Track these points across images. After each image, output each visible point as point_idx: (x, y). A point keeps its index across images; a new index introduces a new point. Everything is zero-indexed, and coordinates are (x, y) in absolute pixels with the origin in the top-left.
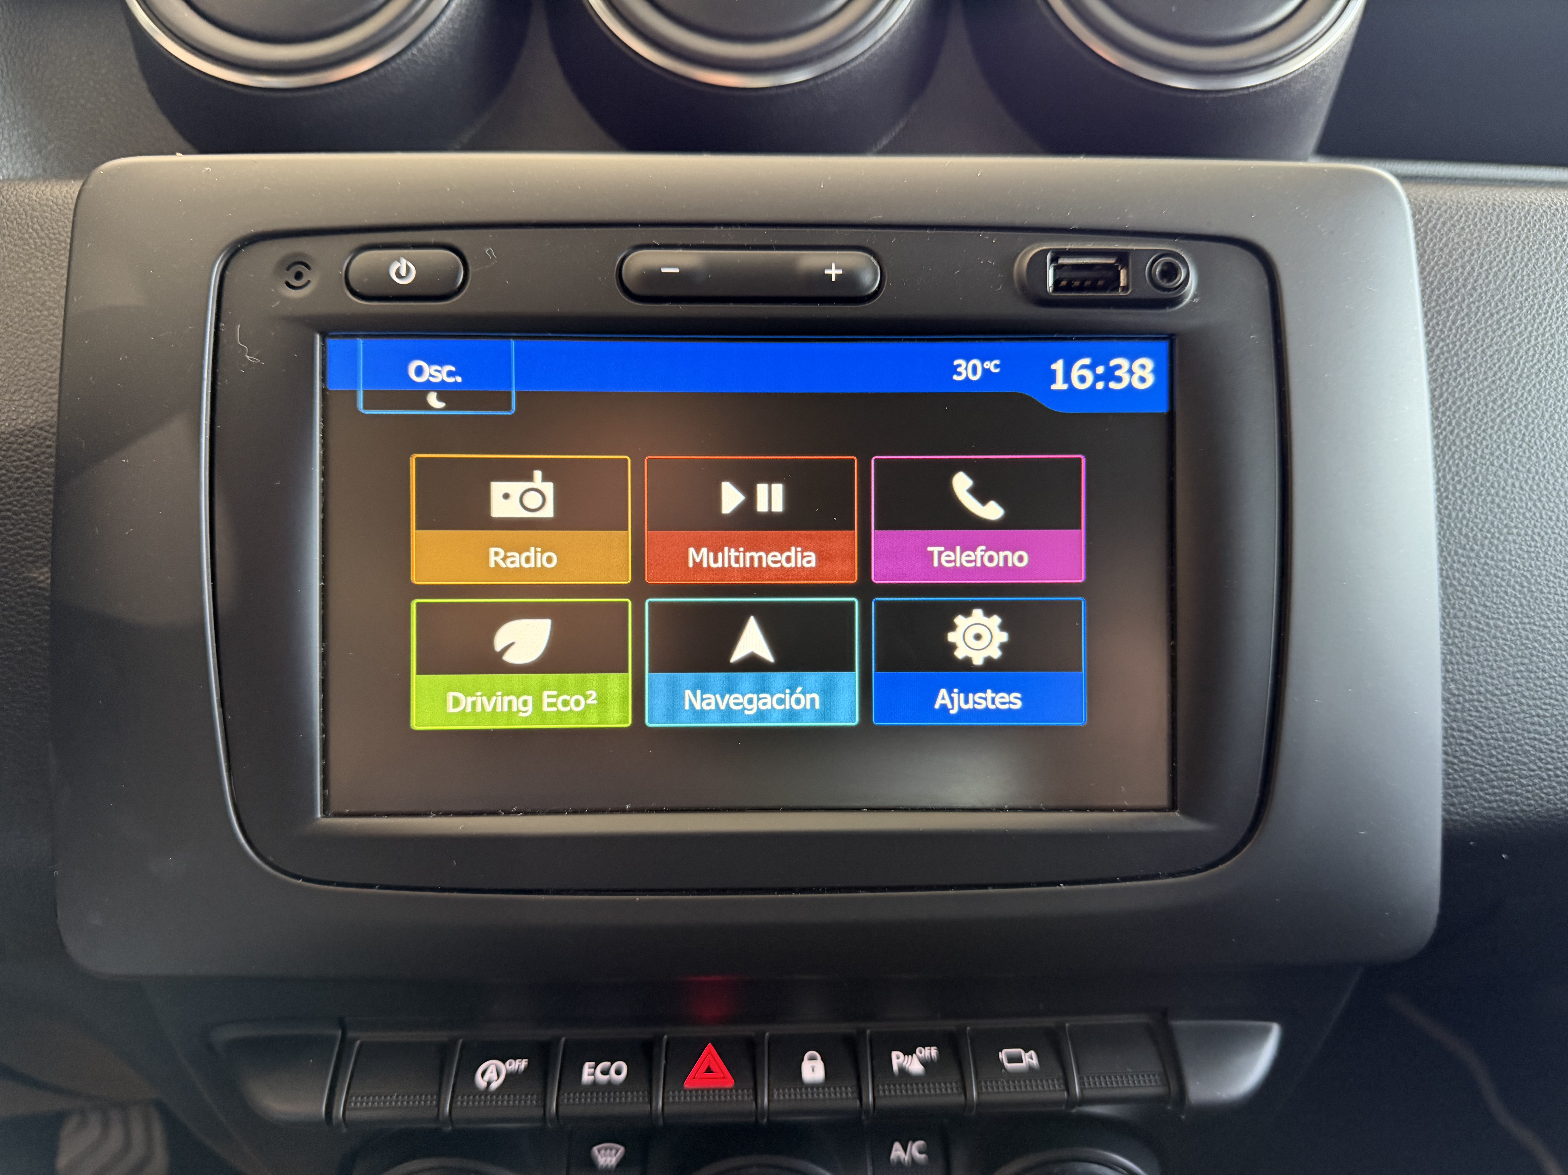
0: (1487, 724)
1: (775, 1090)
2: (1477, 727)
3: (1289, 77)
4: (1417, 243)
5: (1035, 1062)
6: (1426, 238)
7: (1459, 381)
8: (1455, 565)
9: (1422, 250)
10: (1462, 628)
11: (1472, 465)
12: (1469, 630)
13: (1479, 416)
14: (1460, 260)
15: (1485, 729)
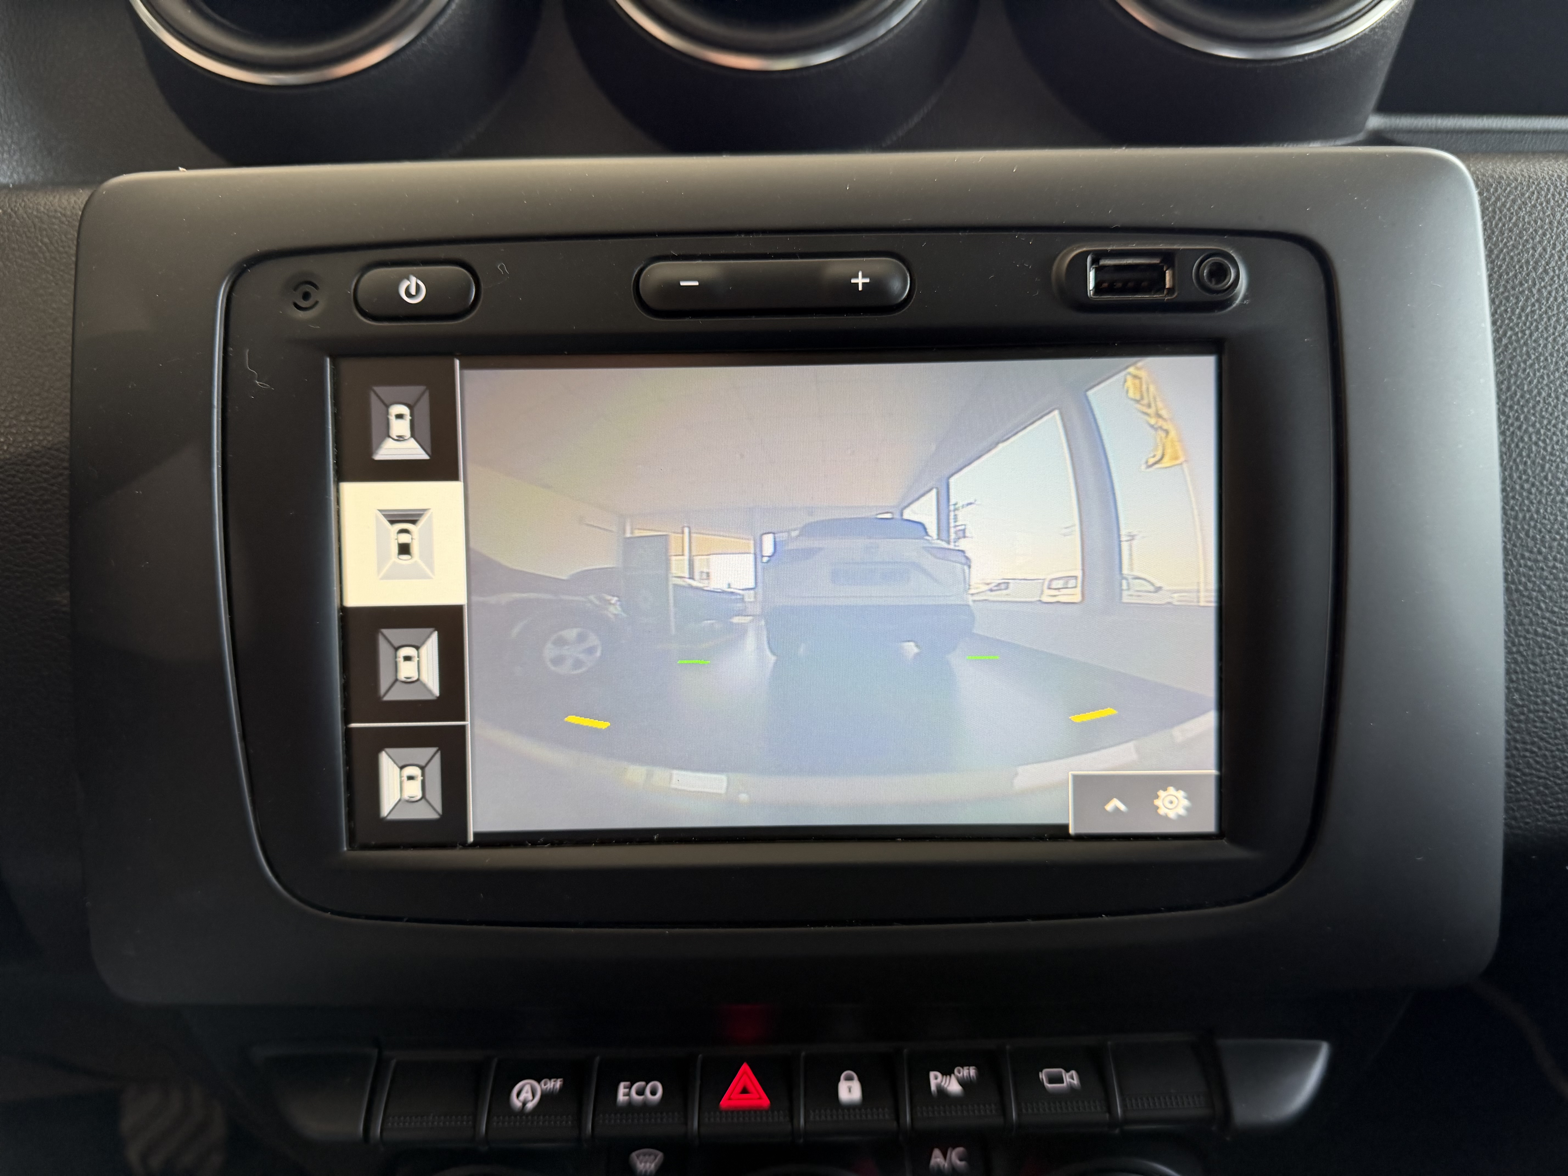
0: (1553, 736)
1: (811, 1112)
2: (1542, 739)
3: (1347, 42)
4: (1485, 224)
5: (1076, 1082)
6: (1494, 218)
7: (1529, 373)
8: (1521, 569)
9: (1489, 231)
10: (1528, 636)
11: (1541, 462)
12: (1534, 637)
13: (1550, 409)
14: (1531, 241)
15: (1550, 740)
